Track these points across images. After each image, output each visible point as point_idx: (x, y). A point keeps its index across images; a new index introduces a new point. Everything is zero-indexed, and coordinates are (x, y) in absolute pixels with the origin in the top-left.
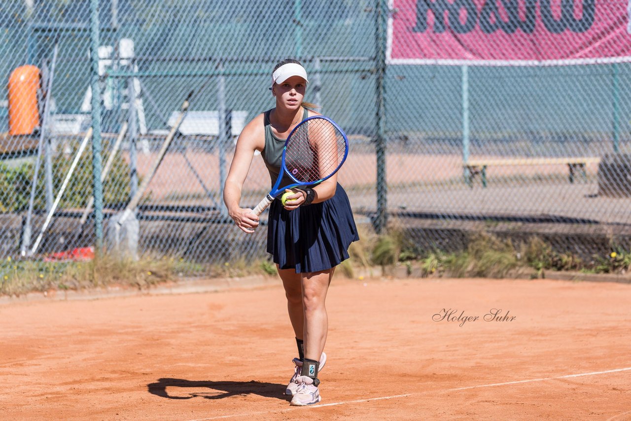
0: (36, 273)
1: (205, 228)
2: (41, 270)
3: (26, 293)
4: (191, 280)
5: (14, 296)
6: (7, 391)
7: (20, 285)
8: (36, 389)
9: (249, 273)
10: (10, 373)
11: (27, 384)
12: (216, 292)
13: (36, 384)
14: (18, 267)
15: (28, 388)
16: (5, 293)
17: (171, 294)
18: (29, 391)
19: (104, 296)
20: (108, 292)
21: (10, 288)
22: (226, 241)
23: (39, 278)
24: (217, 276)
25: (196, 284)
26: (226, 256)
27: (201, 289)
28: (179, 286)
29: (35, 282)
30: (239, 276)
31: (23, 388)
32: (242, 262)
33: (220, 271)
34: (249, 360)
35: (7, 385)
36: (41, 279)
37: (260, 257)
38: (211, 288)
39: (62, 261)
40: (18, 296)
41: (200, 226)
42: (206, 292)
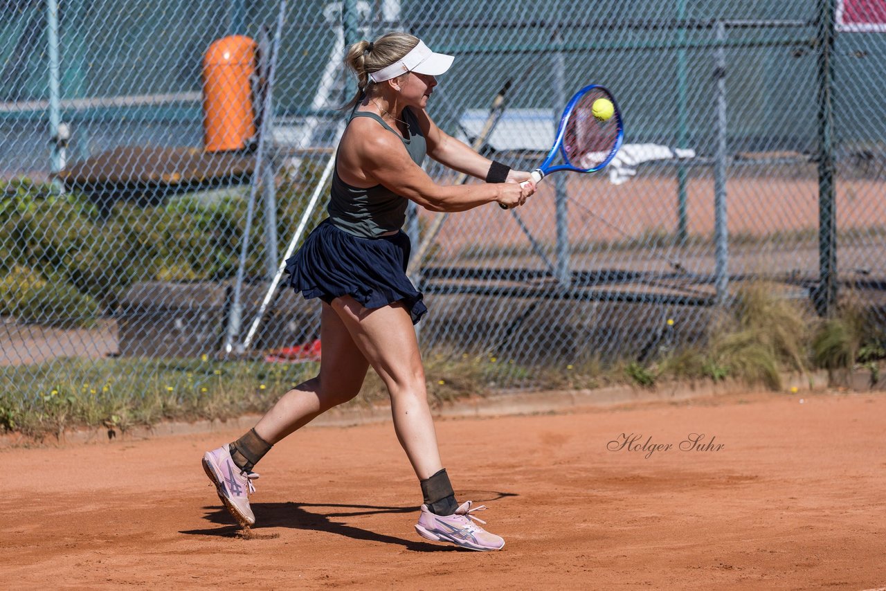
0: (254, 381)
1: (533, 307)
2: (261, 377)
3: (237, 416)
4: (511, 394)
5: (217, 421)
6: (216, 580)
7: (227, 401)
8: (263, 577)
9: (607, 382)
10: (219, 550)
11: (248, 569)
12: (552, 413)
13: (263, 568)
14: (224, 373)
15: (250, 575)
16: (202, 416)
17: (477, 417)
18: (252, 580)
19: (367, 420)
20: (373, 414)
21: (210, 407)
22: (569, 328)
23: (258, 391)
24: (553, 386)
25: (517, 401)
26: (568, 353)
27: (527, 409)
28: (490, 404)
29: (252, 398)
30: (591, 387)
31: (241, 575)
32: (596, 364)
33: (558, 378)
34: (616, 528)
35: (215, 571)
36: (262, 391)
37: (626, 356)
38: (545, 407)
39: (296, 362)
40: (224, 421)
41: (523, 302)
42: (535, 414)
